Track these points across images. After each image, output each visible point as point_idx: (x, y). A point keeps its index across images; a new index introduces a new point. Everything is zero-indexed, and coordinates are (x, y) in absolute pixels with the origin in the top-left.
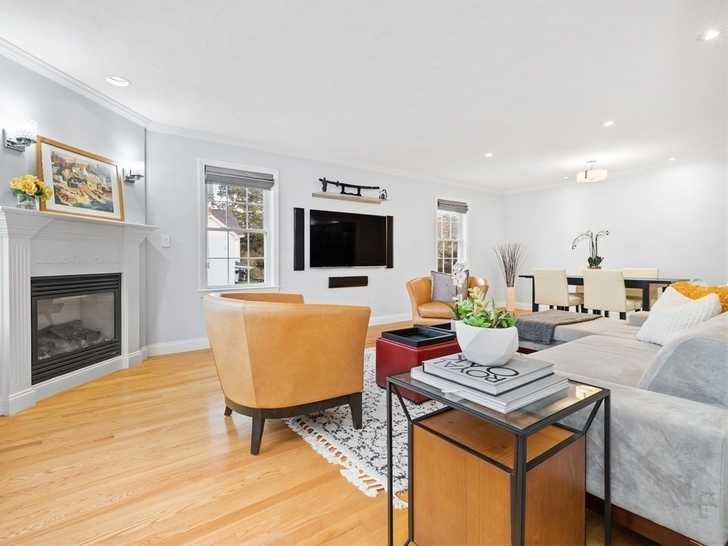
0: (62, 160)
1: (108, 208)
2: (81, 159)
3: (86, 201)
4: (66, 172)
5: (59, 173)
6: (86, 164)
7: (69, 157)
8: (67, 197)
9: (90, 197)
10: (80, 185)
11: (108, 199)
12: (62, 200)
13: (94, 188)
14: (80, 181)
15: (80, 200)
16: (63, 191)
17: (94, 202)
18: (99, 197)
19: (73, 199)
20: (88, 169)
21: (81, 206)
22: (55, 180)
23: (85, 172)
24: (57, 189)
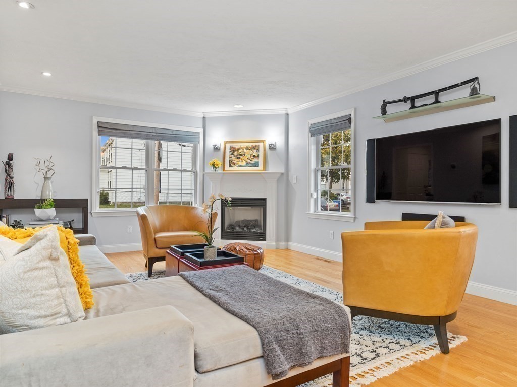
0: (234, 148)
1: (256, 165)
2: (242, 145)
3: (244, 163)
4: (236, 153)
5: (232, 154)
6: (246, 146)
7: (236, 146)
8: (234, 163)
9: (246, 161)
10: (241, 157)
11: (256, 160)
12: (232, 165)
13: (249, 156)
14: (242, 155)
15: (240, 163)
16: (233, 161)
17: (248, 163)
18: (251, 161)
19: (237, 164)
20: (247, 149)
21: (241, 166)
22: (230, 158)
23: (245, 150)
24: (230, 161)
